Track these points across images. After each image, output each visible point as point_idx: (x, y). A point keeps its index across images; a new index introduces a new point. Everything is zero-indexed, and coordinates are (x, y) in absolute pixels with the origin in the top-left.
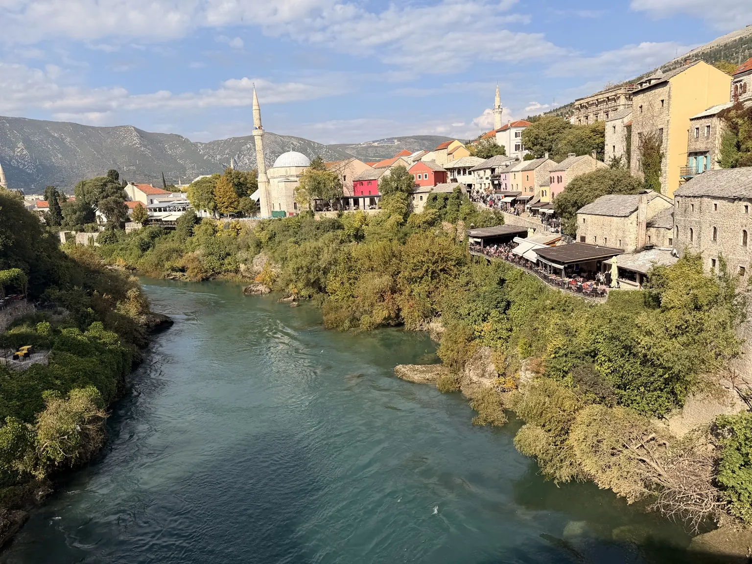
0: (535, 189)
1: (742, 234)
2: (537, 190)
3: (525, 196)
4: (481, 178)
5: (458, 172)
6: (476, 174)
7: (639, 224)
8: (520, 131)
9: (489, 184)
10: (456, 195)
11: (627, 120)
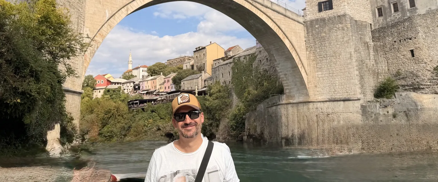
0: (157, 87)
1: (229, 73)
2: (158, 87)
3: (152, 90)
4: (128, 87)
5: (115, 84)
6: (125, 85)
7: (202, 80)
8: (145, 70)
9: (132, 89)
10: (119, 90)
11: (191, 63)
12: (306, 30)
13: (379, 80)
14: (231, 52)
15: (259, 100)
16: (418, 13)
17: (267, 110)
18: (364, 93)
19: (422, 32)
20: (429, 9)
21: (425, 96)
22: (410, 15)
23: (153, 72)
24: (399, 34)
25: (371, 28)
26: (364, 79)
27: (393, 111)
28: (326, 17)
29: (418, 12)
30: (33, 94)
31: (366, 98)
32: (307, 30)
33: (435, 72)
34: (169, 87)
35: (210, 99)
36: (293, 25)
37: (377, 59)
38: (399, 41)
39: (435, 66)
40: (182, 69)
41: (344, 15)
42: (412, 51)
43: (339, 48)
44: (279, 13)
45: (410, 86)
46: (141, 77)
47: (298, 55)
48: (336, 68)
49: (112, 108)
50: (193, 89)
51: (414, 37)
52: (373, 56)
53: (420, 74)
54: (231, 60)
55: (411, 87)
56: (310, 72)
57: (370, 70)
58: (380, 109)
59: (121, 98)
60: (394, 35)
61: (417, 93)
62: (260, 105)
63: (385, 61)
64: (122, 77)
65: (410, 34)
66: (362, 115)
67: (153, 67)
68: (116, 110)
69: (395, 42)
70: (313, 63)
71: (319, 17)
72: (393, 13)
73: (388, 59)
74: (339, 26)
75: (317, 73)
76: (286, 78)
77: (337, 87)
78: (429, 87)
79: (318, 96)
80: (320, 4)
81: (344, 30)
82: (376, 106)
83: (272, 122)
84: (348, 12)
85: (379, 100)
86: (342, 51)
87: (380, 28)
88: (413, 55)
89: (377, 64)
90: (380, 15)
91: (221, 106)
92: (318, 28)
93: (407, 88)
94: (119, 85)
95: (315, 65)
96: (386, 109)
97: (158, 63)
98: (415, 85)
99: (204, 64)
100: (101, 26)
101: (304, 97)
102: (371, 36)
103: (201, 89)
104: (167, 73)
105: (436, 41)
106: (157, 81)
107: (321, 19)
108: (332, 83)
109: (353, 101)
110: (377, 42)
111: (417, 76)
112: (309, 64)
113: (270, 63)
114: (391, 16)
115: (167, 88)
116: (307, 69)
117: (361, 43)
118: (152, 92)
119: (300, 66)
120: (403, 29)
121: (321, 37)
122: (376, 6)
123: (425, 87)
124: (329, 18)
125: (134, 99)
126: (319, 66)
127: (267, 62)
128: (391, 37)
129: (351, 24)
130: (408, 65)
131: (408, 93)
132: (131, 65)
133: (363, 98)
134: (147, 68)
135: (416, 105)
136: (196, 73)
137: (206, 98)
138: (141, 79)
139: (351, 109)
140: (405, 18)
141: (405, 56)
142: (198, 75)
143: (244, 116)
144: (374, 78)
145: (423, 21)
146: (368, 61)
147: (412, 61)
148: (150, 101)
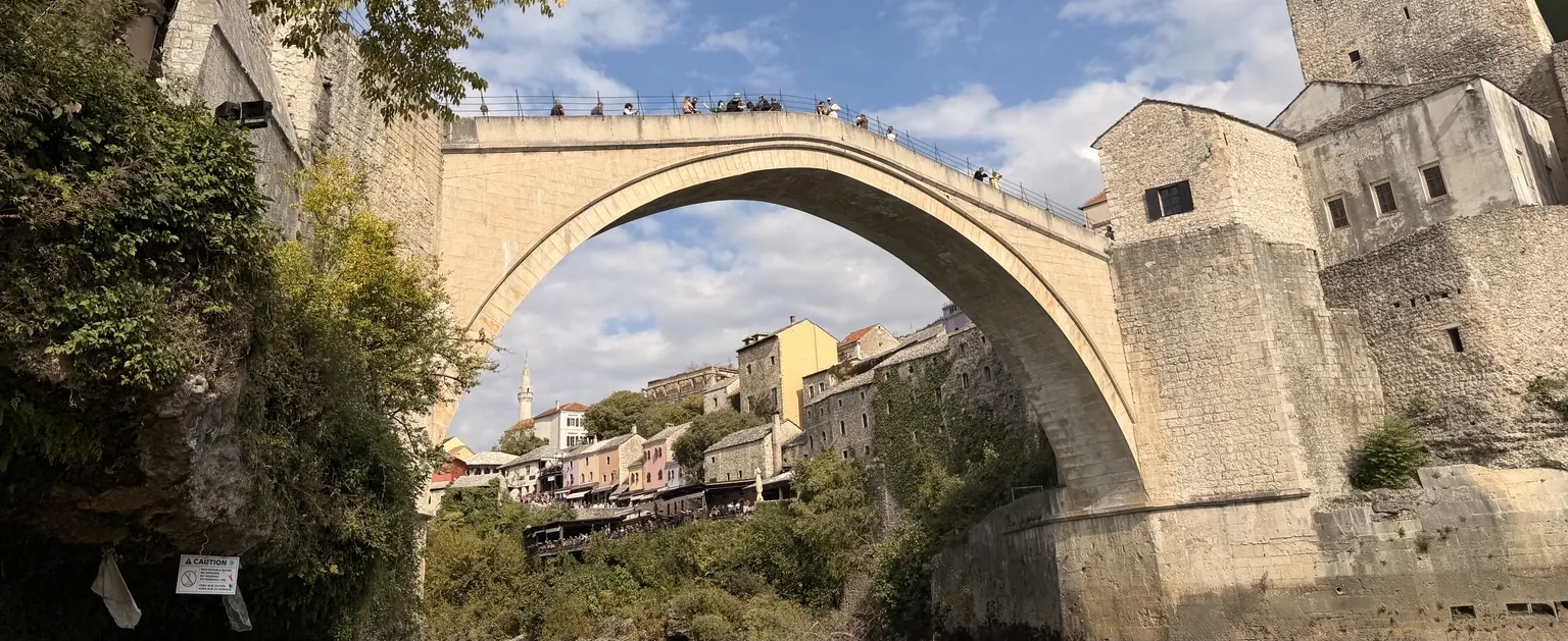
0: (621, 475)
1: (862, 419)
2: (624, 475)
3: (604, 486)
5: (478, 472)
6: (512, 474)
7: (774, 445)
8: (575, 418)
9: (535, 486)
10: (493, 490)
11: (731, 389)
12: (1115, 277)
13: (1360, 430)
14: (858, 347)
15: (973, 508)
16: (1458, 214)
17: (1007, 542)
18: (1317, 474)
19: (1479, 272)
20: (1490, 199)
21: (1511, 475)
22: (1433, 220)
23: (605, 423)
24: (1407, 280)
25: (1318, 265)
26: (1313, 428)
27: (1417, 528)
28: (1176, 235)
29: (1457, 210)
30: (375, 545)
31: (1325, 489)
32: (1120, 278)
33: (1533, 396)
34: (660, 473)
35: (808, 510)
36: (1073, 262)
37: (1348, 362)
38: (1410, 303)
39: (1531, 376)
40: (701, 410)
41: (1233, 228)
42: (1454, 334)
43: (1226, 331)
44: (1028, 226)
45: (1462, 446)
46: (564, 445)
47: (1099, 358)
48: (1223, 395)
49: (475, 556)
50: (746, 476)
51: (1455, 287)
52: (1334, 354)
53: (1487, 404)
54: (868, 376)
55: (1467, 449)
56: (1142, 410)
57: (1329, 397)
58: (1376, 524)
59: (499, 518)
60: (1393, 285)
61: (1487, 466)
62: (978, 526)
63: (1372, 368)
64: (499, 446)
65: (1441, 281)
66: (1321, 547)
67: (604, 408)
68: (486, 560)
69: (1397, 305)
70: (1147, 382)
71: (1153, 234)
72: (1378, 216)
73: (1381, 361)
74: (1217, 262)
75: (1163, 415)
76: (1066, 433)
77: (1232, 457)
78: (1523, 446)
79: (1173, 488)
80: (1150, 196)
81: (1236, 275)
82: (1361, 514)
83: (1026, 584)
84: (1242, 218)
85: (1369, 494)
86: (1235, 342)
87: (1347, 263)
88: (1459, 347)
89: (1349, 376)
90: (1340, 222)
91: (843, 534)
92: (1153, 270)
93: (1452, 451)
94: (492, 475)
95: (1157, 390)
96: (1394, 525)
97: (621, 393)
98: (1478, 441)
99: (775, 389)
100: (489, 293)
101: (1128, 493)
102: (1320, 288)
103: (774, 476)
104: (652, 425)
105: (1525, 299)
106: (620, 457)
107: (1159, 243)
108: (1214, 443)
109: (1289, 502)
110: (1339, 306)
111: (1480, 413)
112: (1136, 385)
113: (999, 384)
114: (1374, 224)
115: (654, 477)
116: (1129, 402)
117: (1293, 314)
118: (602, 493)
119: (1107, 393)
120: (1417, 264)
121: (1166, 298)
122: (1323, 194)
123: (1509, 445)
124: (1186, 237)
125: (546, 523)
126: (1167, 390)
127: (989, 378)
128: (1382, 291)
129: (1255, 254)
130: (1448, 377)
131: (1458, 467)
132: (529, 404)
133: (1317, 490)
134: (583, 413)
135: (1489, 507)
136: (749, 422)
137: (792, 510)
138: (565, 451)
139: (1284, 527)
140: (1418, 230)
141: (1432, 350)
142: (762, 430)
143: (925, 566)
144: (1343, 422)
145: (1477, 237)
146: (1320, 368)
147: (1459, 364)
148: (598, 524)
